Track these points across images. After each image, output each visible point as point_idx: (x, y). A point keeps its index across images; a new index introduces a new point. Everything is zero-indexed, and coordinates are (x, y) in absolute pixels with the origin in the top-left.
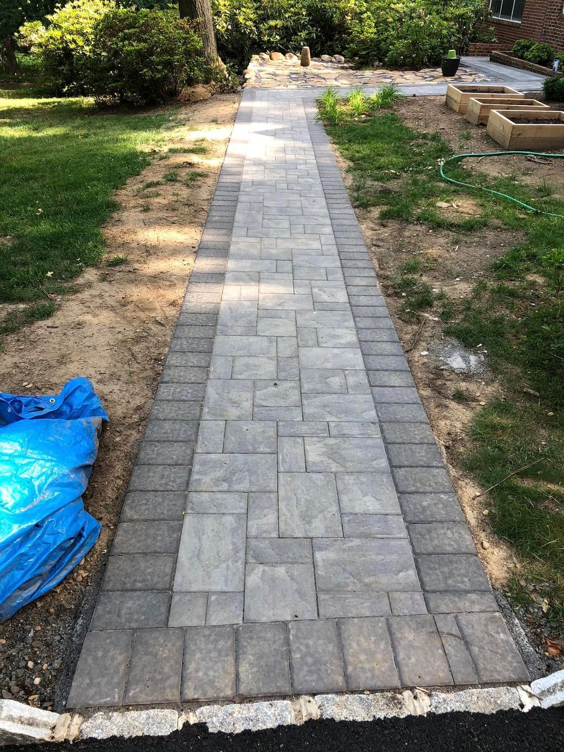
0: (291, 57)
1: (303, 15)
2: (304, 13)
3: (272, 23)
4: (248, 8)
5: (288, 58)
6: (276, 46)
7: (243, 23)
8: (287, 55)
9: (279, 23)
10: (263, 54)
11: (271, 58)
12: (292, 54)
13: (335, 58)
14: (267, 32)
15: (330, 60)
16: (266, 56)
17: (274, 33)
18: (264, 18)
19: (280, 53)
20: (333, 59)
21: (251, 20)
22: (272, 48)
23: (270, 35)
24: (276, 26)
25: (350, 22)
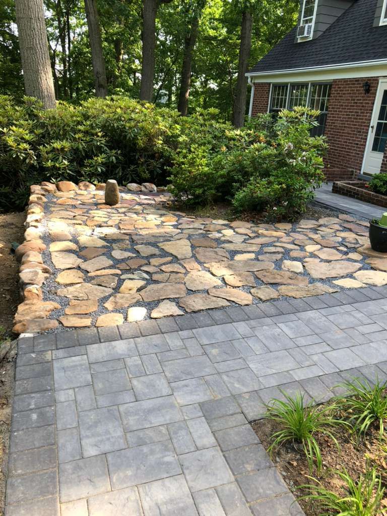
0: (86, 187)
1: (98, 136)
2: (100, 134)
3: (57, 145)
4: (21, 126)
5: (82, 187)
6: (63, 173)
7: (14, 146)
8: (81, 184)
9: (66, 144)
10: (47, 183)
11: (59, 189)
12: (88, 183)
13: (145, 187)
14: (50, 155)
15: (139, 189)
16: (51, 187)
17: (61, 158)
18: (44, 138)
19: (71, 182)
20: (143, 189)
21: (26, 141)
22: (58, 175)
23: (55, 160)
24: (62, 149)
25: (161, 146)
